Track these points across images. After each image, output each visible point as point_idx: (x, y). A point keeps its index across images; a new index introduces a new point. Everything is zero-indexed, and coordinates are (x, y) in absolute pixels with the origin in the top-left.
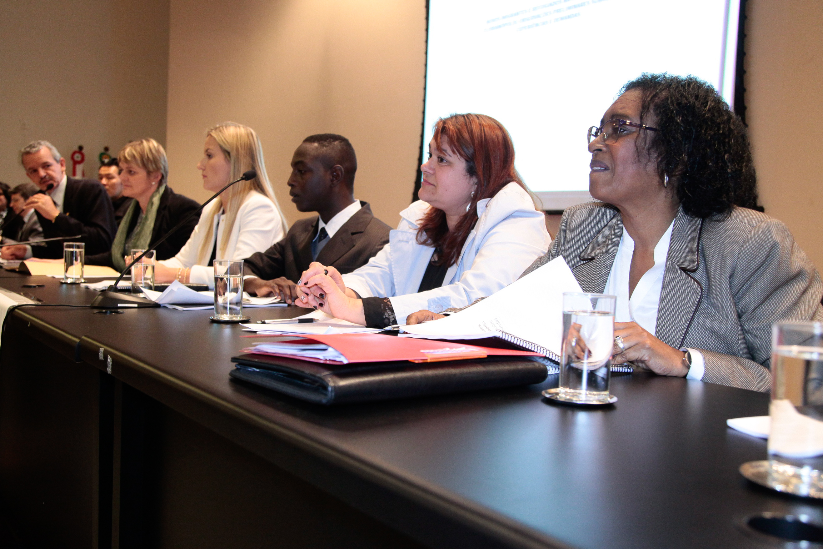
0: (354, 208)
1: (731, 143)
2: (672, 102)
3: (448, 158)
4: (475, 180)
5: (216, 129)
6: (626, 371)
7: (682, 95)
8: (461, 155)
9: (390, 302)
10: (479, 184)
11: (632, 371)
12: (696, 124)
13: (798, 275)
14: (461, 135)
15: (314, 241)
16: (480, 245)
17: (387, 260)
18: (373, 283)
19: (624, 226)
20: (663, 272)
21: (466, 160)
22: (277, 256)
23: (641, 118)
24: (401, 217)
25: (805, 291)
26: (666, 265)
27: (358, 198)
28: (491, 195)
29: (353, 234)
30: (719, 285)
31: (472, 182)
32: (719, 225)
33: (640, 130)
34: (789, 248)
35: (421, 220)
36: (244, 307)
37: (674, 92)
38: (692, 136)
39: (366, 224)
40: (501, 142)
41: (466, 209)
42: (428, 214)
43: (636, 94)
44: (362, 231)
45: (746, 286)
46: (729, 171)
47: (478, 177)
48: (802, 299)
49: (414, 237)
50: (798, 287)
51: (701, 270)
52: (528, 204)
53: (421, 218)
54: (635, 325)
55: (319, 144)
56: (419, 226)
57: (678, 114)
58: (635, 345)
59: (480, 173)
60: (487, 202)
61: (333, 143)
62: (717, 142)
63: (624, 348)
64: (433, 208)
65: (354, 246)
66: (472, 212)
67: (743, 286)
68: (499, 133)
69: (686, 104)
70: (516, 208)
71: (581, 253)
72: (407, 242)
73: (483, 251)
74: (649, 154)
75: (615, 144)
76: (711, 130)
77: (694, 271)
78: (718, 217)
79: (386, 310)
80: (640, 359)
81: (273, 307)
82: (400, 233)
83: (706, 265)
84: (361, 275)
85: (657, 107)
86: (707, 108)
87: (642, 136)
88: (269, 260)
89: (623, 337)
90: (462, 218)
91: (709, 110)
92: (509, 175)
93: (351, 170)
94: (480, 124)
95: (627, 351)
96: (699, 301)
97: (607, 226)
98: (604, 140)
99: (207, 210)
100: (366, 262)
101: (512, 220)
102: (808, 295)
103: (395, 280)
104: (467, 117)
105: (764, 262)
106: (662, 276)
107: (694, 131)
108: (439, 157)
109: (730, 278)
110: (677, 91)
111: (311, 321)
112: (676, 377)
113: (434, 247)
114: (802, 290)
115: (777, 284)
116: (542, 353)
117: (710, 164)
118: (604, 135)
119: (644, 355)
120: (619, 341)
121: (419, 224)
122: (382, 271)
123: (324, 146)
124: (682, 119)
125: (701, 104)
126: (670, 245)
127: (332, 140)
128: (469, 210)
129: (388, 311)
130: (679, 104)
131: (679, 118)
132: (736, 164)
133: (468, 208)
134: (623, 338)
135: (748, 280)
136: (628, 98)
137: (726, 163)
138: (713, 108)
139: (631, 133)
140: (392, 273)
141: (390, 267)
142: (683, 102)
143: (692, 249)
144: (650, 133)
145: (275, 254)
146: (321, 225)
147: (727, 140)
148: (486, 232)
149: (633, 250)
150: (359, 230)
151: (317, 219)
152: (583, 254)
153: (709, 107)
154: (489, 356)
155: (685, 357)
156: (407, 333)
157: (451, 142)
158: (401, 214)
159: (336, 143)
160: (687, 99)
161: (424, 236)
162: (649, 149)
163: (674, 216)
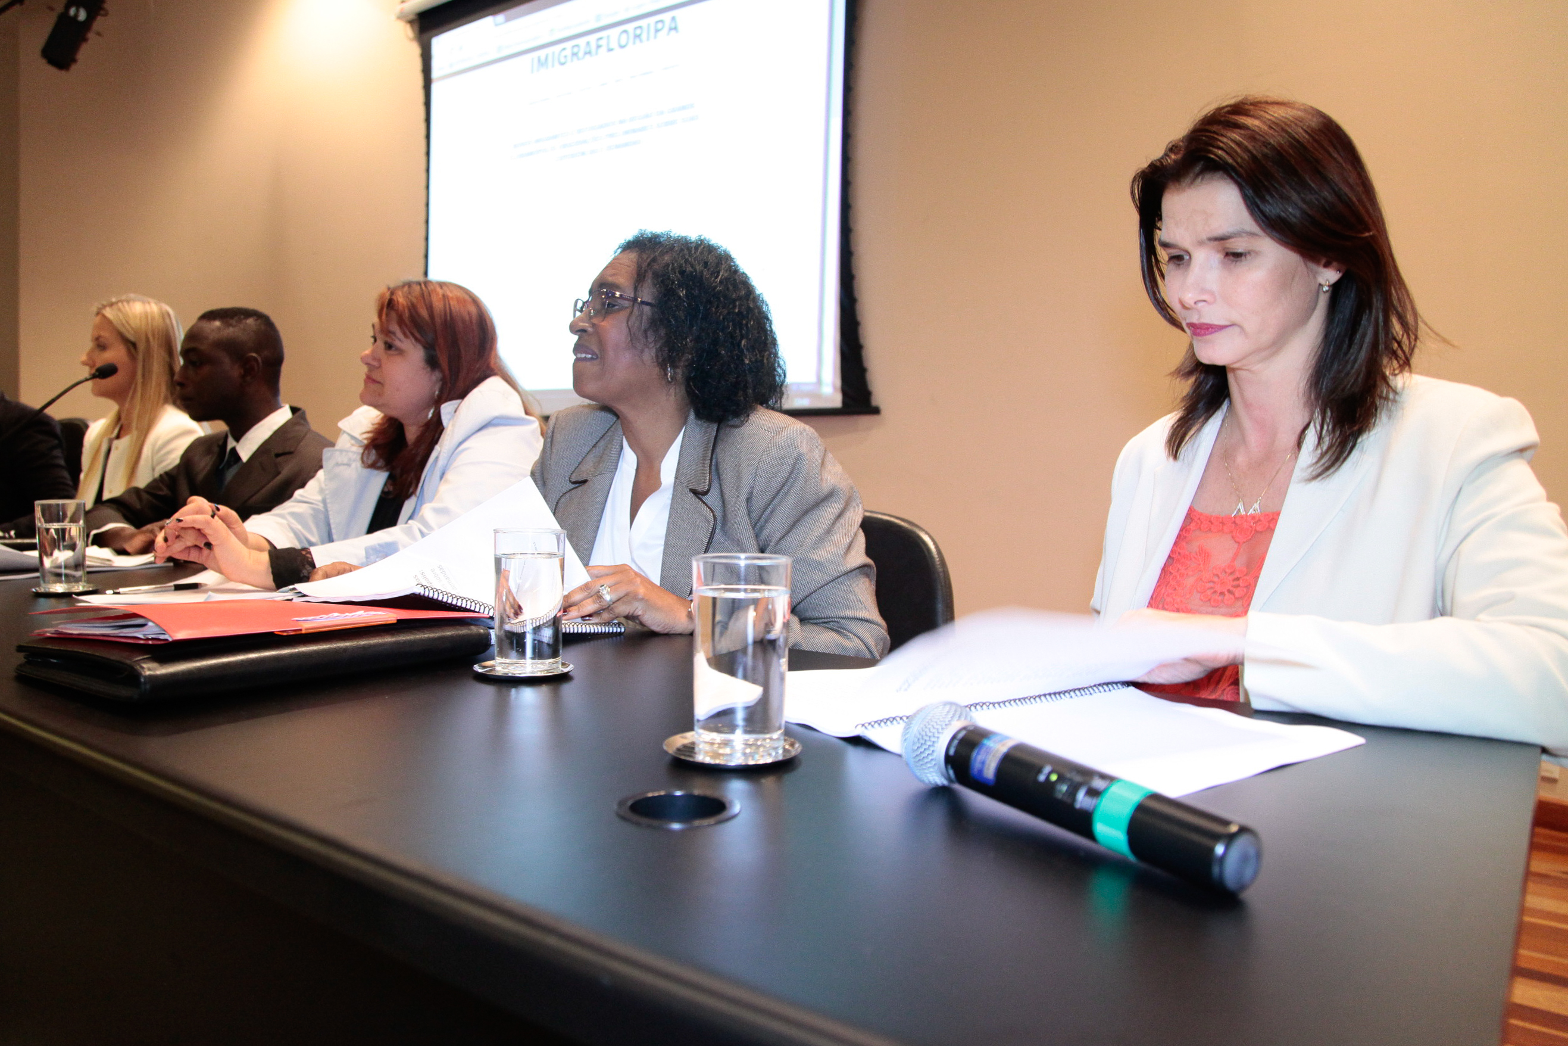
0: (281, 417)
1: (749, 326)
2: (673, 269)
3: (397, 343)
4: (437, 375)
5: (111, 305)
6: (615, 630)
7: (687, 261)
8: (416, 339)
9: (311, 554)
10: (444, 380)
11: (623, 630)
12: (704, 300)
13: (830, 496)
14: (417, 312)
15: (221, 467)
16: (446, 467)
17: (321, 491)
18: (299, 527)
19: (626, 437)
20: (671, 496)
21: (424, 347)
22: (165, 492)
23: (636, 289)
24: (340, 430)
25: (840, 516)
26: (674, 487)
27: (286, 403)
28: (462, 396)
29: (278, 455)
30: (735, 511)
31: (434, 378)
32: (737, 432)
33: (633, 305)
34: (818, 460)
35: (368, 432)
36: (89, 573)
37: (677, 257)
38: (699, 315)
39: (299, 440)
40: (474, 321)
41: (427, 415)
42: (379, 424)
43: (633, 256)
44: (292, 450)
45: (768, 511)
46: (747, 362)
47: (442, 371)
48: (837, 525)
49: (359, 457)
50: (830, 511)
51: (714, 493)
52: (514, 406)
53: (369, 429)
54: (628, 568)
55: (223, 322)
56: (366, 442)
57: (680, 286)
58: (624, 596)
59: (445, 365)
60: (456, 406)
61: (244, 321)
62: (731, 324)
63: (611, 600)
64: (385, 417)
65: (279, 473)
66: (435, 419)
67: (764, 511)
68: (473, 310)
69: (692, 272)
70: (496, 413)
71: (572, 474)
72: (348, 465)
73: (449, 476)
74: (646, 337)
75: (603, 324)
76: (724, 308)
77: (706, 493)
78: (736, 421)
79: (304, 566)
80: (632, 614)
81: (146, 570)
82: (337, 453)
83: (721, 485)
84: (282, 516)
85: (656, 275)
86: (718, 280)
87: (636, 312)
88: (150, 498)
89: (611, 585)
90: (421, 429)
91: (721, 282)
92: (488, 367)
93: (274, 362)
94: (444, 296)
95: (615, 604)
96: (712, 532)
97: (605, 437)
98: (591, 318)
99: (95, 430)
100: (290, 496)
101: (491, 430)
102: (844, 521)
103: (332, 521)
104: (426, 286)
105: (787, 480)
106: (669, 502)
107: (701, 308)
108: (386, 343)
109: (747, 502)
110: (681, 255)
111: (194, 587)
112: (680, 635)
113: (387, 471)
114: (836, 514)
115: (805, 508)
116: (486, 612)
117: (723, 352)
118: (591, 310)
119: (638, 609)
120: (605, 592)
121: (366, 439)
122: (314, 509)
123: (231, 325)
124: (686, 293)
125: (711, 274)
126: (679, 460)
127: (242, 317)
128: (432, 417)
129: (307, 566)
130: (682, 273)
131: (683, 291)
132: (757, 352)
133: (430, 415)
134: (609, 587)
135: (771, 502)
136: (621, 262)
137: (743, 351)
138: (727, 279)
139: (623, 309)
140: (327, 511)
141: (324, 502)
142: (688, 270)
143: (704, 466)
144: (647, 309)
145: (161, 489)
146: (231, 443)
147: (744, 322)
148: (455, 447)
149: (635, 467)
150: (287, 450)
151: (224, 435)
152: (574, 475)
153: (721, 278)
154: (399, 621)
155: (690, 608)
156: (305, 596)
157: (401, 322)
158: (341, 424)
159: (250, 321)
160: (692, 266)
161: (373, 455)
162: (645, 331)
163: (685, 422)
